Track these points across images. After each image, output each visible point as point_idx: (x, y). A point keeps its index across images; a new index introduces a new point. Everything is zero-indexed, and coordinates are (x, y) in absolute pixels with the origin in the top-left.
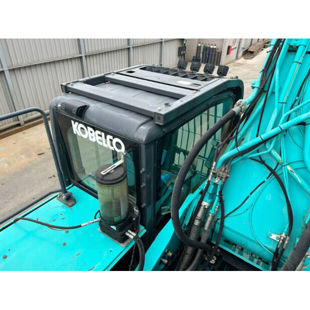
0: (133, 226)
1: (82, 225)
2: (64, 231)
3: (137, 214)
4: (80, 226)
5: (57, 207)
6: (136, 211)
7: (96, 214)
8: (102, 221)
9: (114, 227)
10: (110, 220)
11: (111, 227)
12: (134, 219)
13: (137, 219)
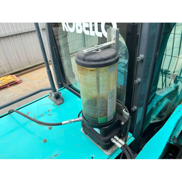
0: (120, 131)
1: (63, 123)
2: (47, 127)
3: (126, 118)
4: (61, 124)
5: (47, 104)
6: (126, 114)
7: (80, 113)
8: (84, 120)
9: (97, 130)
10: (93, 121)
11: (94, 129)
12: (123, 123)
13: (126, 123)
